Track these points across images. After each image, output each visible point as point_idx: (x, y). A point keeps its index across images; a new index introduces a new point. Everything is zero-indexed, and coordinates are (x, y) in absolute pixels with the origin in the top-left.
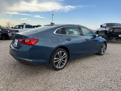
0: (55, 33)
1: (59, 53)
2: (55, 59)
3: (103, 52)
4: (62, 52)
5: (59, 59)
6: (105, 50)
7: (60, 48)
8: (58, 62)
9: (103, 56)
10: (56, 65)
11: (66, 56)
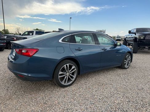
0: (60, 41)
1: (65, 66)
2: (61, 73)
3: (128, 65)
4: (69, 65)
5: (65, 73)
6: (130, 62)
7: (67, 60)
8: (64, 77)
9: (127, 69)
10: (62, 81)
11: (76, 69)
